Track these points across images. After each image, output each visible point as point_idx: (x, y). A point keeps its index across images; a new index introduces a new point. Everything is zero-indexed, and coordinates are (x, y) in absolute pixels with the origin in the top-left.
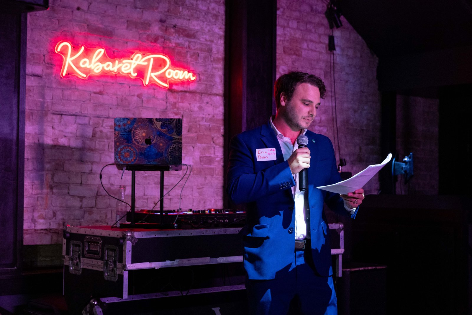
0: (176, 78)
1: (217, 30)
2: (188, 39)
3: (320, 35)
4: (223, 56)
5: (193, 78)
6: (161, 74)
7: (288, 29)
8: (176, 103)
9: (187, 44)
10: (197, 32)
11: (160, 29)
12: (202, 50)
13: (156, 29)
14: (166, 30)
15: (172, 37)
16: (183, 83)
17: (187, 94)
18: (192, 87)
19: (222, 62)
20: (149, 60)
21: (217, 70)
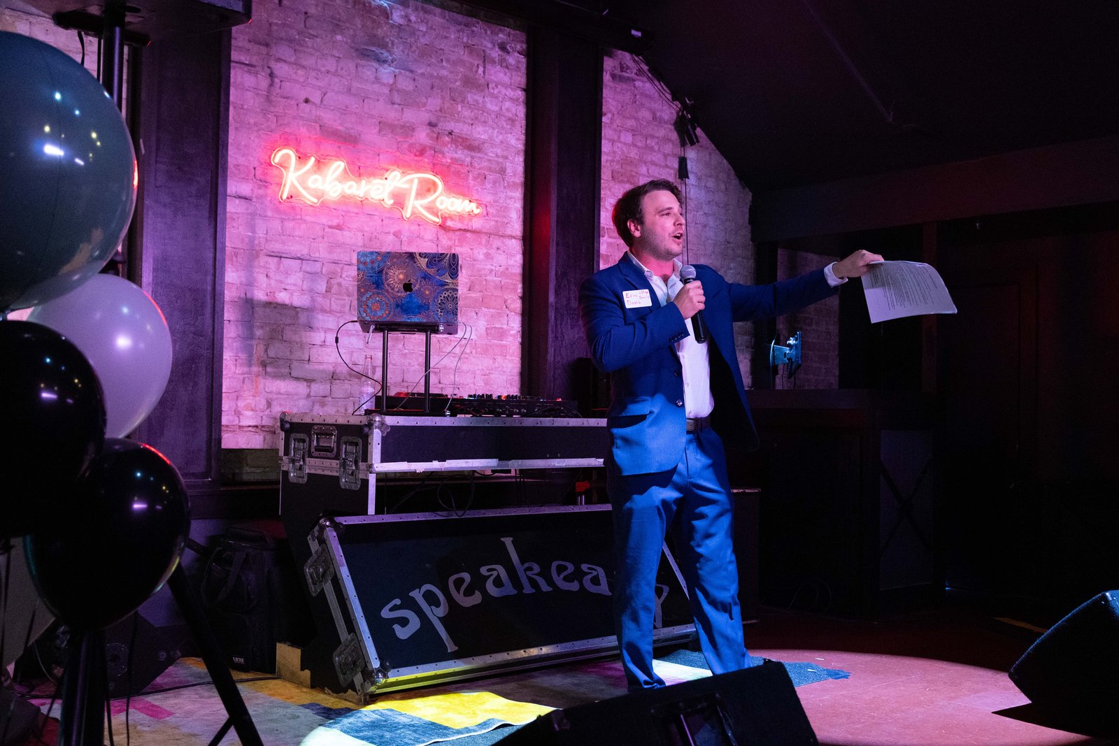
0: (452, 209)
1: (513, 142)
2: (469, 152)
3: (665, 156)
4: (523, 179)
5: (477, 211)
6: (429, 202)
7: (619, 145)
8: (451, 247)
9: (468, 159)
10: (484, 143)
11: (428, 135)
12: (490, 169)
13: (422, 136)
14: (437, 138)
15: (446, 149)
16: (461, 217)
17: (469, 235)
18: (476, 224)
19: (520, 190)
20: (411, 181)
21: (513, 200)
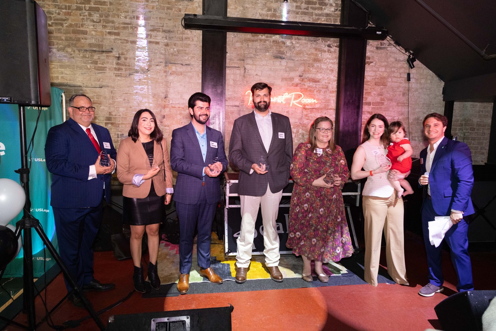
0: (307, 102)
1: (332, 77)
2: (315, 83)
3: (400, 74)
4: (336, 90)
5: (316, 102)
6: (299, 101)
7: (379, 72)
8: (307, 114)
9: (314, 85)
10: (320, 79)
11: (299, 80)
12: (323, 88)
13: (297, 80)
14: (303, 80)
15: (306, 83)
16: (311, 104)
17: (314, 110)
18: (317, 106)
19: (335, 93)
20: (292, 95)
21: (332, 97)
